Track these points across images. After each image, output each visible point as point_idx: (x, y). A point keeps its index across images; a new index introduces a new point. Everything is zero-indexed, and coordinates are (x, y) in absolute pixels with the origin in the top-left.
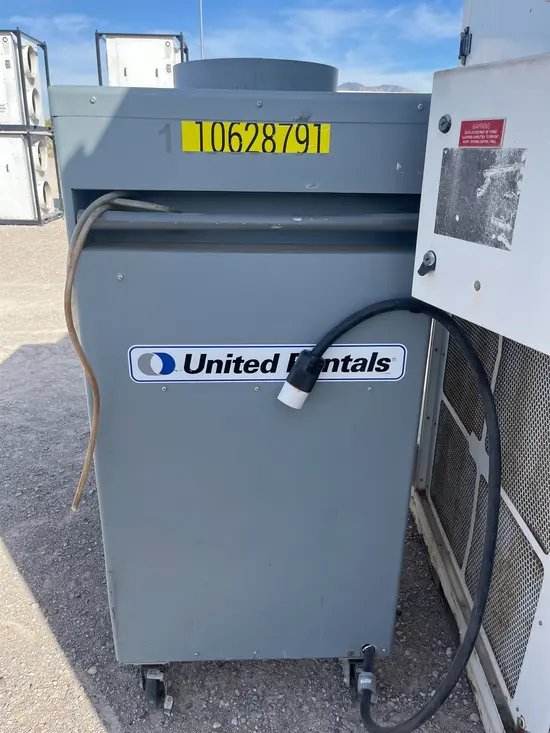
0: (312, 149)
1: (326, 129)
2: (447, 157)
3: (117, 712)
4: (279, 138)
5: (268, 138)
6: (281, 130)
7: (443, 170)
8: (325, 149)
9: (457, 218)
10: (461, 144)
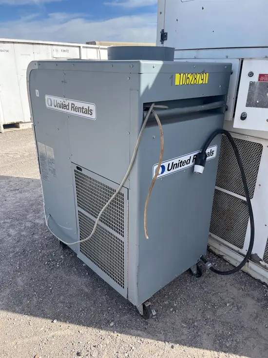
0: (204, 83)
1: (207, 74)
2: (252, 84)
3: (137, 329)
4: (197, 79)
5: (195, 79)
6: (198, 75)
7: (250, 88)
8: (207, 82)
9: (258, 102)
10: (259, 80)
